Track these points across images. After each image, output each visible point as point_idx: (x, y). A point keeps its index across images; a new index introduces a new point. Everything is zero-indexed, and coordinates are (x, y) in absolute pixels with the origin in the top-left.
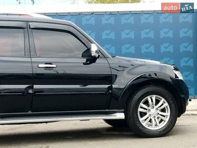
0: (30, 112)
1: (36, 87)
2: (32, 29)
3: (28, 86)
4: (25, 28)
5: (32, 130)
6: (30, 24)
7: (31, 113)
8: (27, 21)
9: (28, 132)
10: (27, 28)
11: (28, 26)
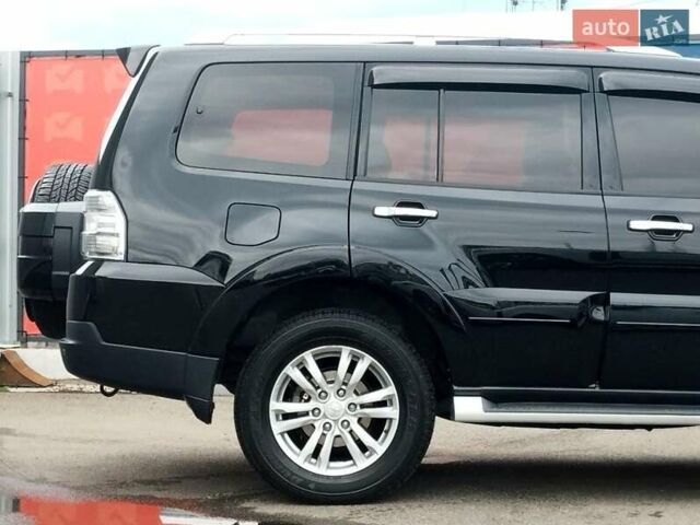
0: (595, 389)
1: (617, 298)
2: (610, 93)
3: (591, 297)
4: (586, 92)
5: (586, 451)
6: (602, 76)
7: (597, 389)
8: (592, 67)
9: (574, 458)
10: (591, 90)
11: (597, 83)
